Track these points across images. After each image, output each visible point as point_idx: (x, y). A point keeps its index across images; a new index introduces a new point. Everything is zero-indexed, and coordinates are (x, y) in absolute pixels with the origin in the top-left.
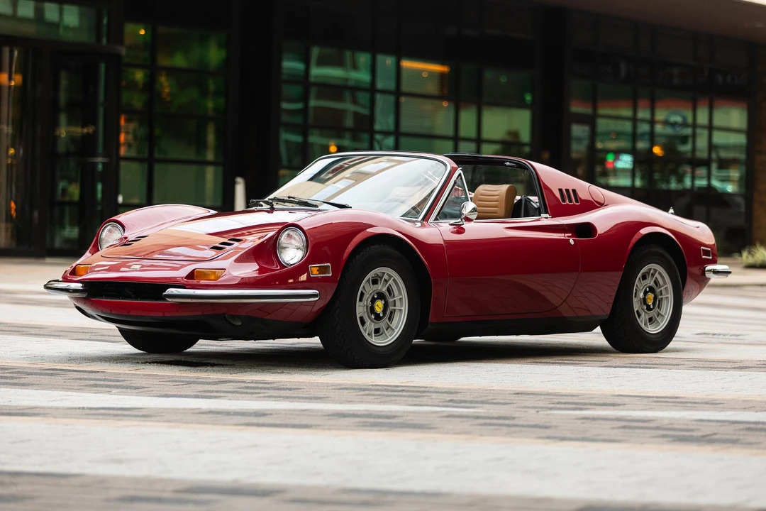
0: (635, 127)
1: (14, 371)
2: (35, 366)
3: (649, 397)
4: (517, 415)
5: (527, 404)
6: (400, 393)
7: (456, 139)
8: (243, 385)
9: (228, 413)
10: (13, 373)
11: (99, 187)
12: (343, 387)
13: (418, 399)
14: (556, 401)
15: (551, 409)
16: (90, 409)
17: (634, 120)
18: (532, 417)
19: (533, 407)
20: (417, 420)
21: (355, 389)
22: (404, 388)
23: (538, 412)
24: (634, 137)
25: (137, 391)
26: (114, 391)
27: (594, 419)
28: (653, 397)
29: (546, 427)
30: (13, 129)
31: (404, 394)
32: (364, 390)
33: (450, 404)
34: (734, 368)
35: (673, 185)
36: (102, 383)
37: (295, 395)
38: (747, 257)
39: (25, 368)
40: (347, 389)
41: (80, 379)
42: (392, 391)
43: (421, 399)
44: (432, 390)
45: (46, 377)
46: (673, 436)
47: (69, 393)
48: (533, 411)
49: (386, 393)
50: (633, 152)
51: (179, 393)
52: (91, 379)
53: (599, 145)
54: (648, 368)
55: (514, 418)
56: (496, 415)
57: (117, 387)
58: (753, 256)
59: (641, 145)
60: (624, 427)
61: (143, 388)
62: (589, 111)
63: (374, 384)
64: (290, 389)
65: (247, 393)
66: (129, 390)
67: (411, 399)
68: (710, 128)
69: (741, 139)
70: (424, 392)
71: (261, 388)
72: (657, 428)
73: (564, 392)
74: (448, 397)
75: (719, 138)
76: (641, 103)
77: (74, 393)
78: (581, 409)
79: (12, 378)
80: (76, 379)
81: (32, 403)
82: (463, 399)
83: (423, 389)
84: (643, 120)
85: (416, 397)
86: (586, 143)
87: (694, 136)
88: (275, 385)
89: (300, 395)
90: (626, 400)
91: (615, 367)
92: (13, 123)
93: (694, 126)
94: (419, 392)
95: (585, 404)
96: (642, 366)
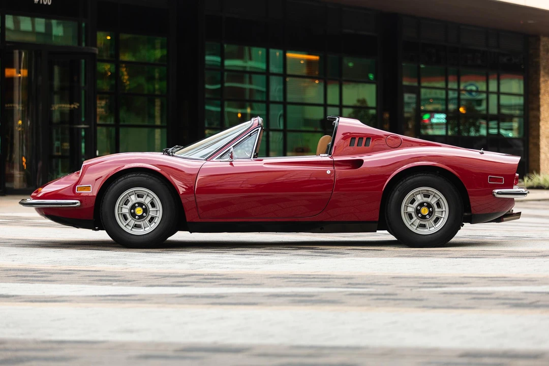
0: (447, 94)
1: (42, 272)
2: (56, 268)
3: (485, 278)
4: (398, 292)
5: (403, 284)
6: (313, 280)
7: (325, 105)
8: (202, 277)
9: (197, 297)
10: (42, 273)
11: (83, 145)
12: (272, 276)
13: (326, 283)
14: (422, 282)
15: (420, 287)
16: (101, 296)
17: (447, 89)
18: (407, 293)
19: (407, 287)
20: (330, 298)
21: (280, 277)
22: (314, 276)
23: (411, 290)
24: (447, 101)
25: (130, 283)
26: (114, 283)
27: (452, 293)
28: (488, 277)
29: (421, 300)
30: (22, 107)
31: (316, 280)
32: (287, 278)
33: (349, 286)
34: (539, 256)
35: (473, 134)
36: (105, 278)
37: (240, 283)
38: (527, 181)
39: (49, 270)
40: (275, 278)
41: (89, 276)
42: (307, 278)
43: (328, 283)
44: (335, 277)
45: (65, 275)
46: (510, 304)
47: (83, 286)
48: (408, 290)
49: (303, 280)
50: (446, 111)
51: (160, 284)
52: (96, 276)
53: (422, 108)
54: (479, 258)
55: (396, 294)
56: (383, 293)
57: (116, 281)
58: (532, 180)
59: (452, 107)
60: (474, 298)
61: (134, 281)
62: (416, 84)
63: (293, 274)
64: (236, 279)
65: (206, 282)
66: (125, 283)
67: (320, 283)
68: (499, 93)
69: (520, 101)
70: (329, 278)
71: (216, 279)
72: (498, 298)
73: (426, 276)
74: (347, 281)
75: (504, 100)
76: (450, 78)
77: (87, 286)
78: (440, 287)
79: (42, 277)
80: (87, 276)
81: (60, 294)
82: (358, 282)
83: (328, 276)
84: (452, 89)
85: (325, 282)
86: (414, 106)
87: (487, 99)
88: (225, 277)
89: (244, 283)
90: (470, 280)
91: (456, 258)
92: (22, 103)
93: (488, 92)
94: (325, 278)
95: (443, 283)
96: (474, 256)
